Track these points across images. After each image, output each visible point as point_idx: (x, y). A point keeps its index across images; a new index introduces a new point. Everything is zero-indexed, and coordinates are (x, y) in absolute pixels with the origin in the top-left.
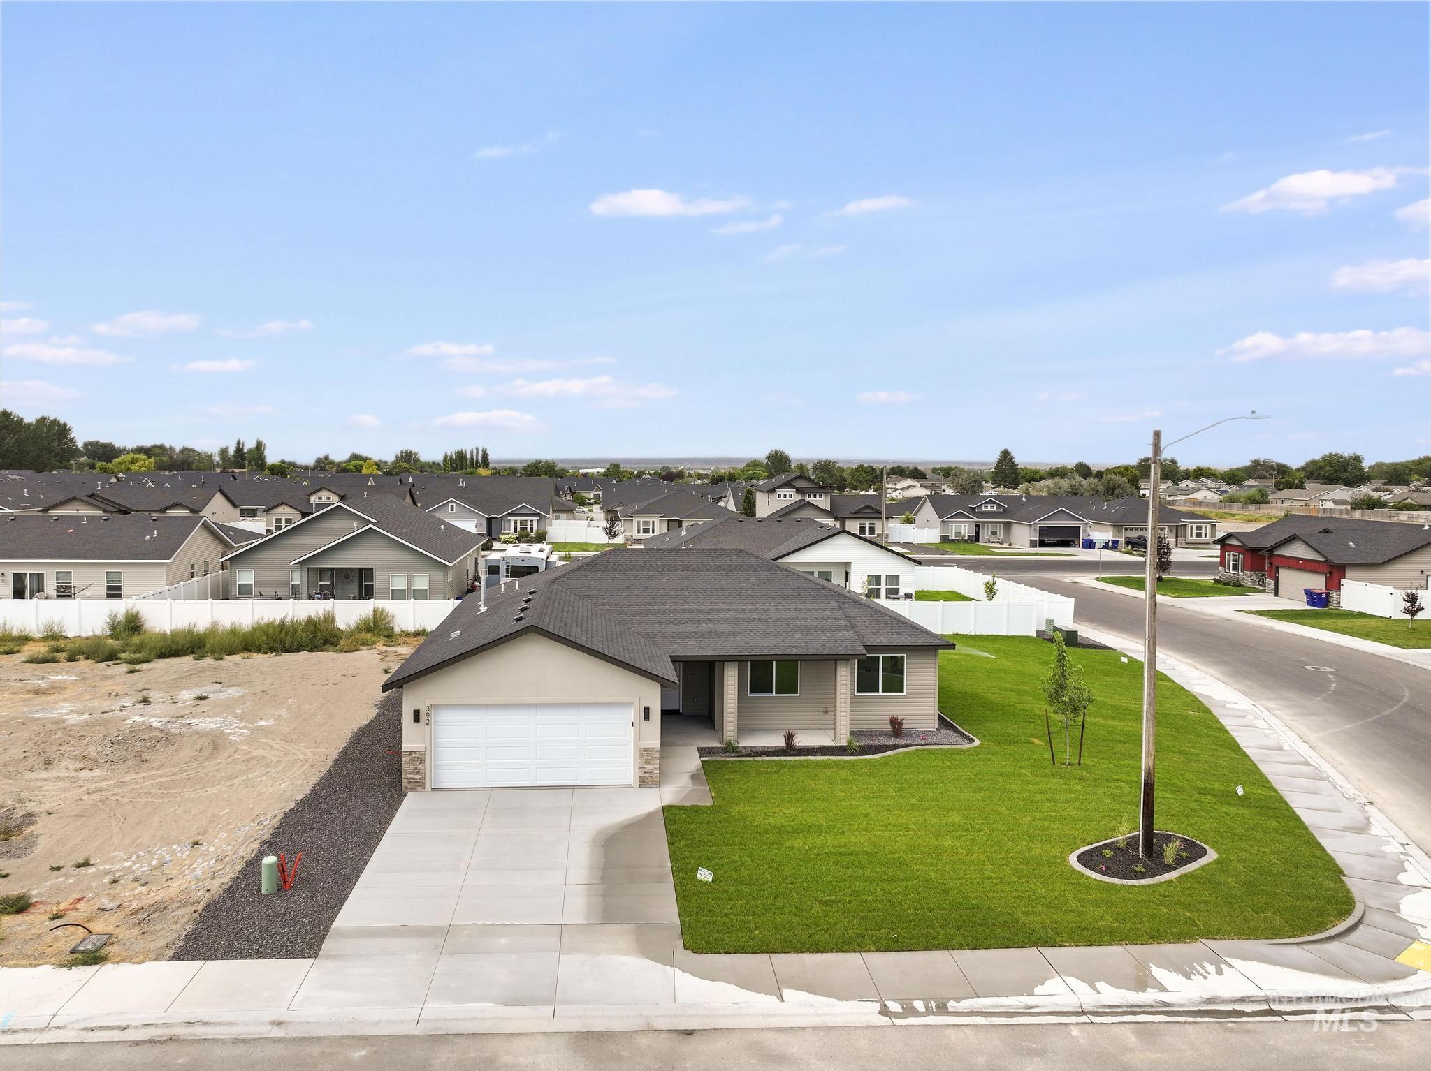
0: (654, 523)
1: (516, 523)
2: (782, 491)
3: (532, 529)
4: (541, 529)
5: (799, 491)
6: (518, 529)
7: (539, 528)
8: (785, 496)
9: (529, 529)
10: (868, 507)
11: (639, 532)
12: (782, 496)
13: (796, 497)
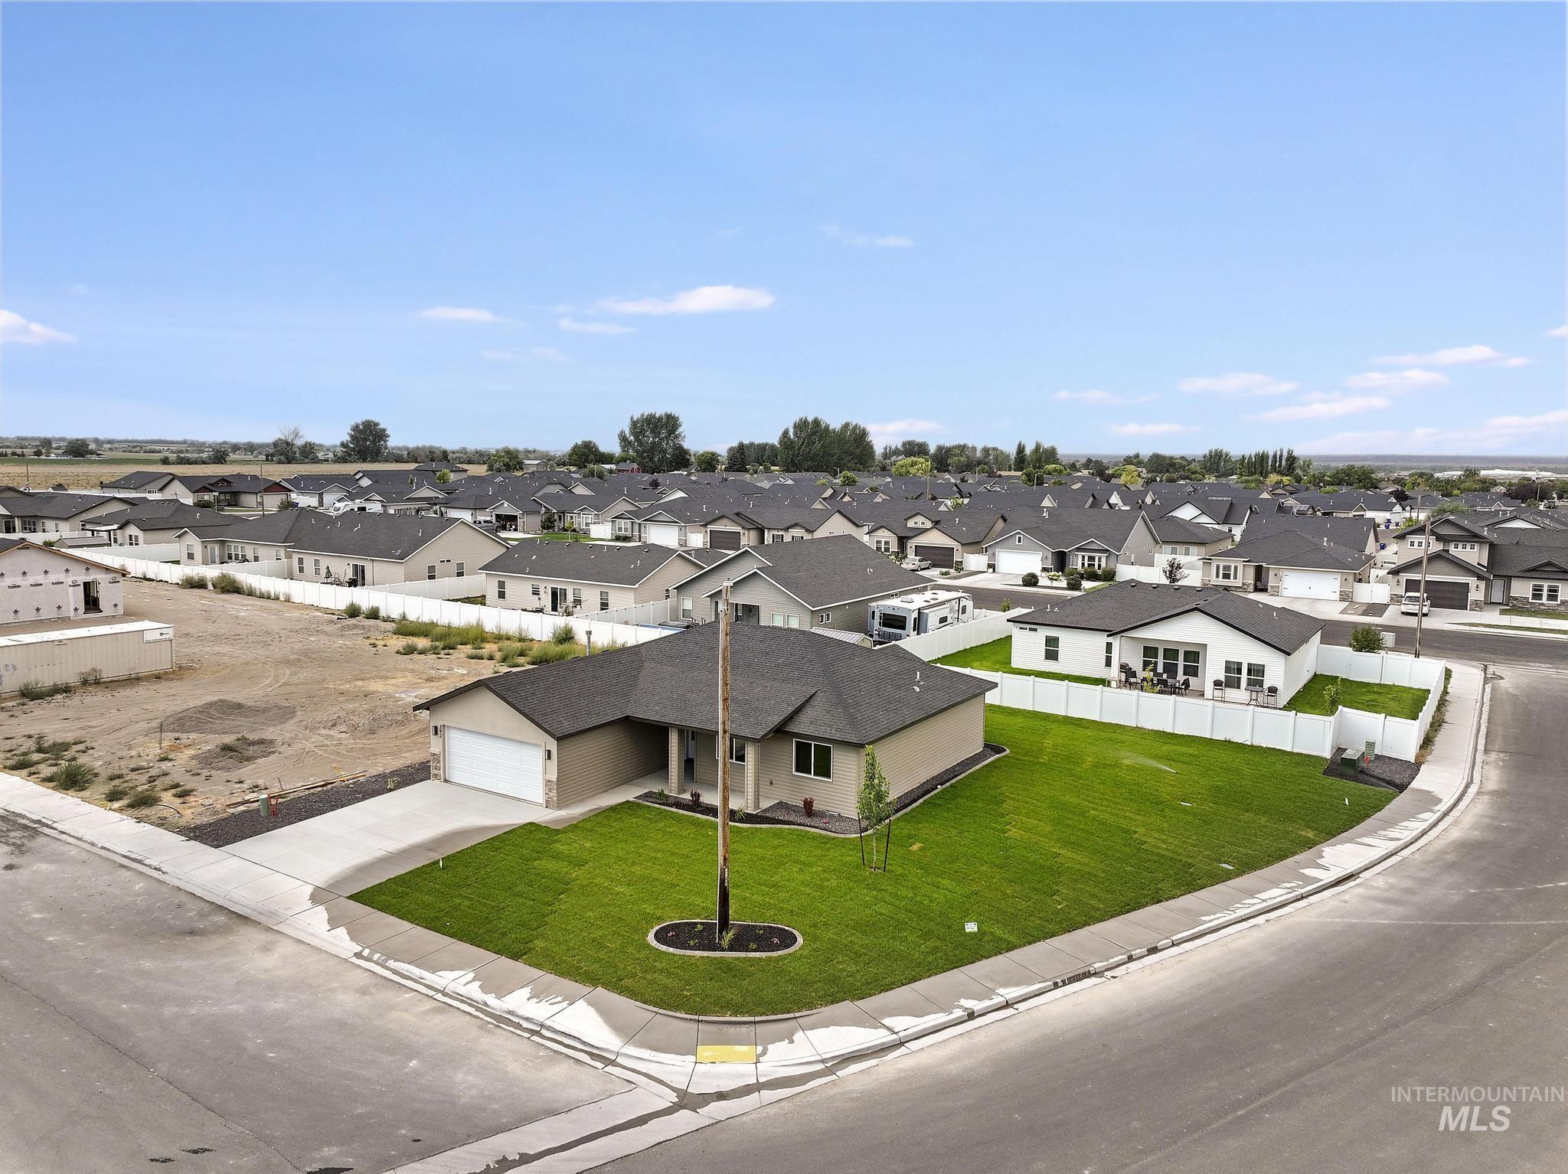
0: (1236, 568)
1: (1083, 557)
2: (1417, 539)
3: (1099, 566)
4: (1111, 566)
5: (1440, 538)
6: (1086, 565)
7: (1108, 566)
8: (1420, 545)
9: (1096, 566)
10: (1549, 564)
11: (1218, 576)
12: (1416, 544)
13: (1436, 547)
